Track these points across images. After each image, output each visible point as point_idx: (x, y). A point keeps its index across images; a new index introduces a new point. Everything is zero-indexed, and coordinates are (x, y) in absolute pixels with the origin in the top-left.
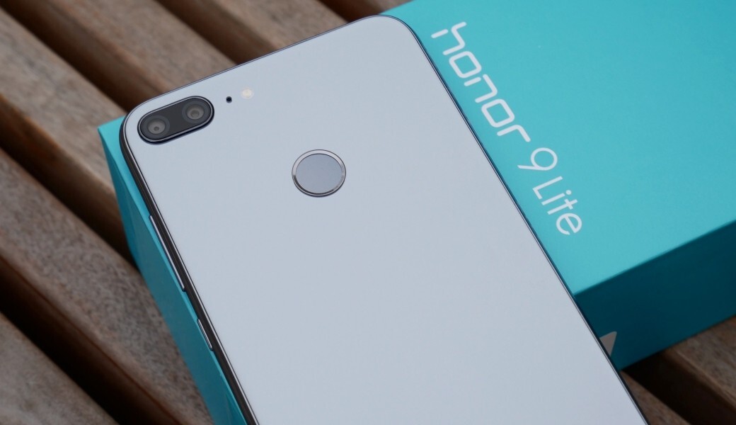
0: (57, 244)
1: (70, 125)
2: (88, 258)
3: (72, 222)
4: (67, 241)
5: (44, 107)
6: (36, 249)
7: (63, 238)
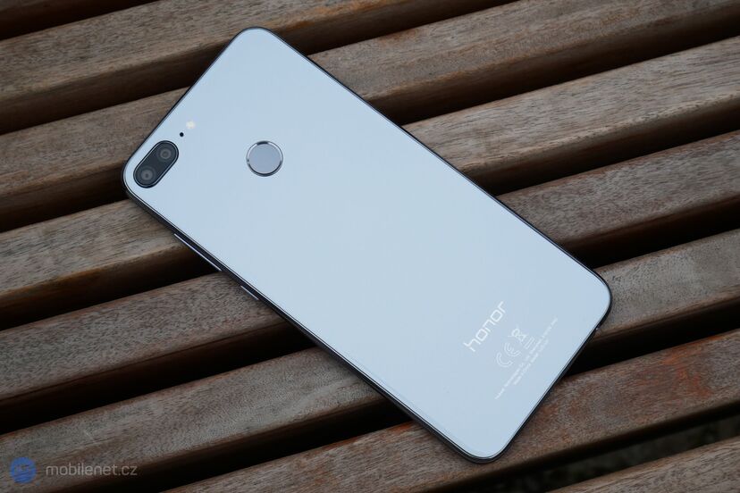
0: (187, 309)
1: (86, 252)
2: (212, 294)
3: (175, 290)
4: (189, 301)
5: (57, 262)
6: (182, 326)
7: (185, 303)
